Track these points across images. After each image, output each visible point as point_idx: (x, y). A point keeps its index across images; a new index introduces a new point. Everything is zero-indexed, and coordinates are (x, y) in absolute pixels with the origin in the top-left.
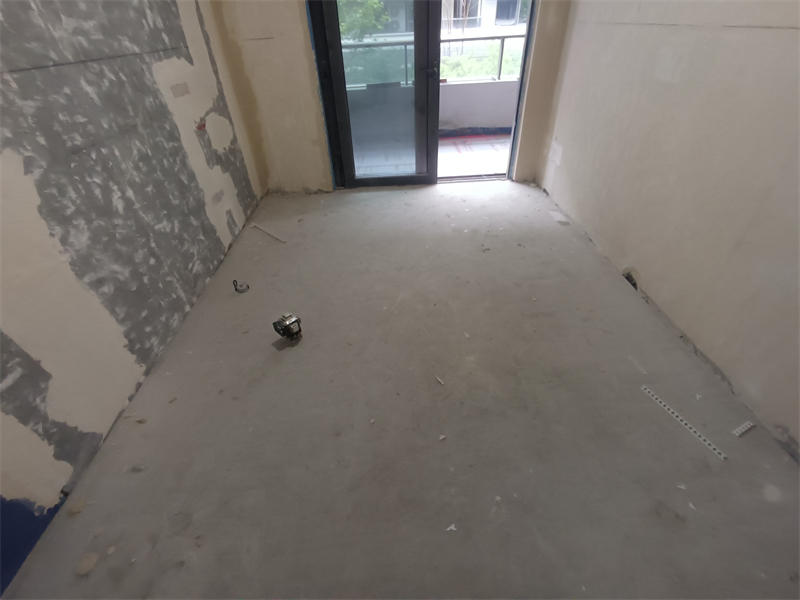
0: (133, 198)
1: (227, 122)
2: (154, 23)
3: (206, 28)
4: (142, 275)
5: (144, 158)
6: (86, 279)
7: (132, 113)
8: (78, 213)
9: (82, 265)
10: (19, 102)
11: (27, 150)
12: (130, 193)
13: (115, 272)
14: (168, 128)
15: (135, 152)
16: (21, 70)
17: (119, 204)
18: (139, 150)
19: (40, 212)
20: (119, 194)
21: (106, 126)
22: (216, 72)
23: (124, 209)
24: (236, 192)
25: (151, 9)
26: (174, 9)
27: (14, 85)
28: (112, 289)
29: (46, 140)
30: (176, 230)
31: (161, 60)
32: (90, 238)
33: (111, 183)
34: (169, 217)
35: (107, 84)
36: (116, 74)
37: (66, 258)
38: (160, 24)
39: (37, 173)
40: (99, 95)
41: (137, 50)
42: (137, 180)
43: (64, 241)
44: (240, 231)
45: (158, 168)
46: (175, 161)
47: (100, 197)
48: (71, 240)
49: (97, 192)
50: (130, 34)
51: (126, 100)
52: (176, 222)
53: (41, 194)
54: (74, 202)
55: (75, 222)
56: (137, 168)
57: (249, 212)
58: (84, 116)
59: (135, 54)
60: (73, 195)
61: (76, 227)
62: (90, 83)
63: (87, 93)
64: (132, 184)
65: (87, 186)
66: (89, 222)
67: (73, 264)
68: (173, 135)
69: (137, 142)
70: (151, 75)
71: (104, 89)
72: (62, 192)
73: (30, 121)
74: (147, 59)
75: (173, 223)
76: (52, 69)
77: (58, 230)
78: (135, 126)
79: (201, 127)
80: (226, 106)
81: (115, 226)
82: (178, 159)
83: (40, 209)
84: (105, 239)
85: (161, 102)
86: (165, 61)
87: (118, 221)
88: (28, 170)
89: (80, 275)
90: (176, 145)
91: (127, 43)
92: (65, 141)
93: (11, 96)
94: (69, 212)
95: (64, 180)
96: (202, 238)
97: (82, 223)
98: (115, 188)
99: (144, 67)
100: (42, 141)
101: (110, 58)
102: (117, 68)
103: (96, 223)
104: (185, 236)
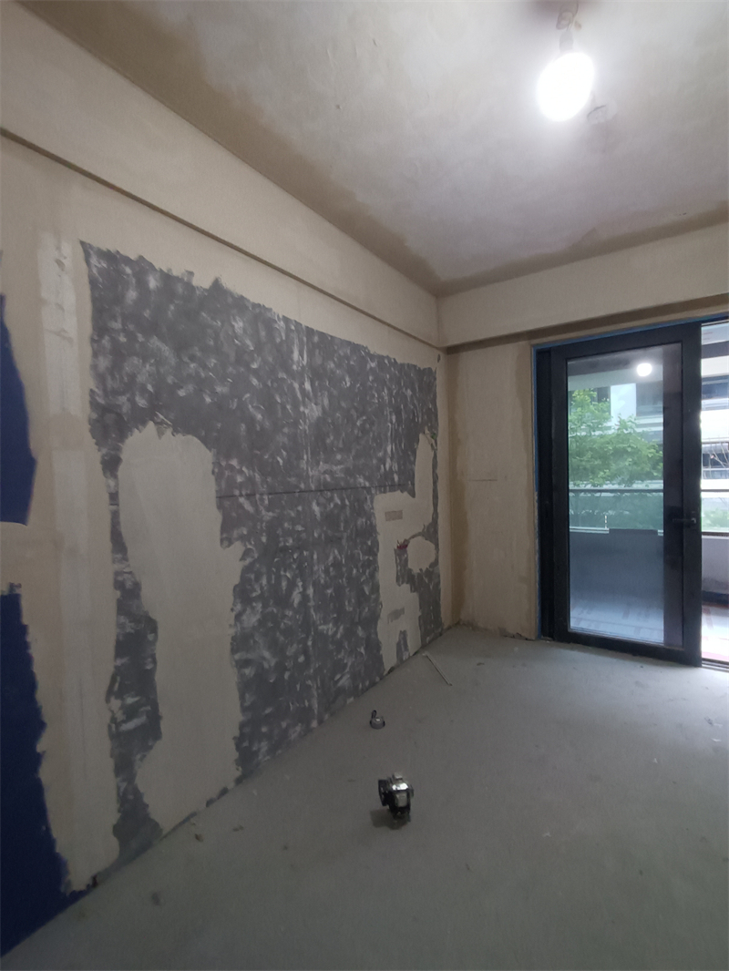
0: (311, 596)
1: (433, 546)
2: (391, 468)
3: (438, 471)
4: (286, 669)
5: (337, 565)
6: (237, 656)
7: (342, 529)
8: (261, 597)
9: (241, 642)
10: (264, 512)
11: (251, 544)
12: (310, 591)
13: (264, 658)
14: (369, 543)
15: (331, 558)
16: (276, 493)
17: (296, 598)
18: (335, 558)
19: (234, 589)
20: (301, 590)
21: (316, 535)
22: (435, 505)
23: (300, 603)
24: (420, 614)
25: (392, 459)
26: (412, 459)
27: (267, 502)
28: (253, 673)
29: (268, 540)
30: (339, 636)
31: (385, 492)
32: (259, 621)
33: (299, 580)
34: (336, 622)
35: (332, 505)
36: (342, 500)
37: (232, 632)
38: (396, 467)
39: (248, 560)
40: (321, 514)
41: (367, 484)
42: (322, 581)
43: (238, 617)
44: (410, 657)
45: (346, 575)
46: (364, 572)
47: (284, 588)
48: (244, 617)
49: (284, 584)
50: (367, 474)
51: (342, 519)
52: (342, 627)
53: (242, 577)
54: (262, 588)
55: (254, 604)
56: (326, 571)
57: (428, 639)
58: (303, 526)
59: (365, 488)
60: (264, 581)
61: (253, 608)
62: (318, 504)
63: (314, 511)
64: (315, 584)
65: (279, 578)
66: (264, 607)
67: (234, 638)
68: (372, 551)
69: (336, 552)
70: (372, 502)
71: (328, 509)
72: (258, 579)
73: (264, 524)
74: (373, 492)
75: (338, 628)
76: (297, 494)
77: (239, 607)
78: (340, 539)
79: (403, 547)
80: (436, 532)
81: (284, 616)
82: (368, 571)
83: (236, 587)
84: (270, 625)
85: (371, 523)
86: (388, 494)
87: (289, 613)
88: (243, 559)
89: (234, 651)
90: (371, 558)
91: (361, 480)
92: (280, 542)
93: (261, 508)
94: (254, 595)
95: (264, 570)
96: (362, 651)
97: (259, 606)
98: (300, 584)
99: (368, 497)
100: (264, 539)
101: (342, 489)
102: (345, 496)
103: (269, 609)
104: (346, 644)
